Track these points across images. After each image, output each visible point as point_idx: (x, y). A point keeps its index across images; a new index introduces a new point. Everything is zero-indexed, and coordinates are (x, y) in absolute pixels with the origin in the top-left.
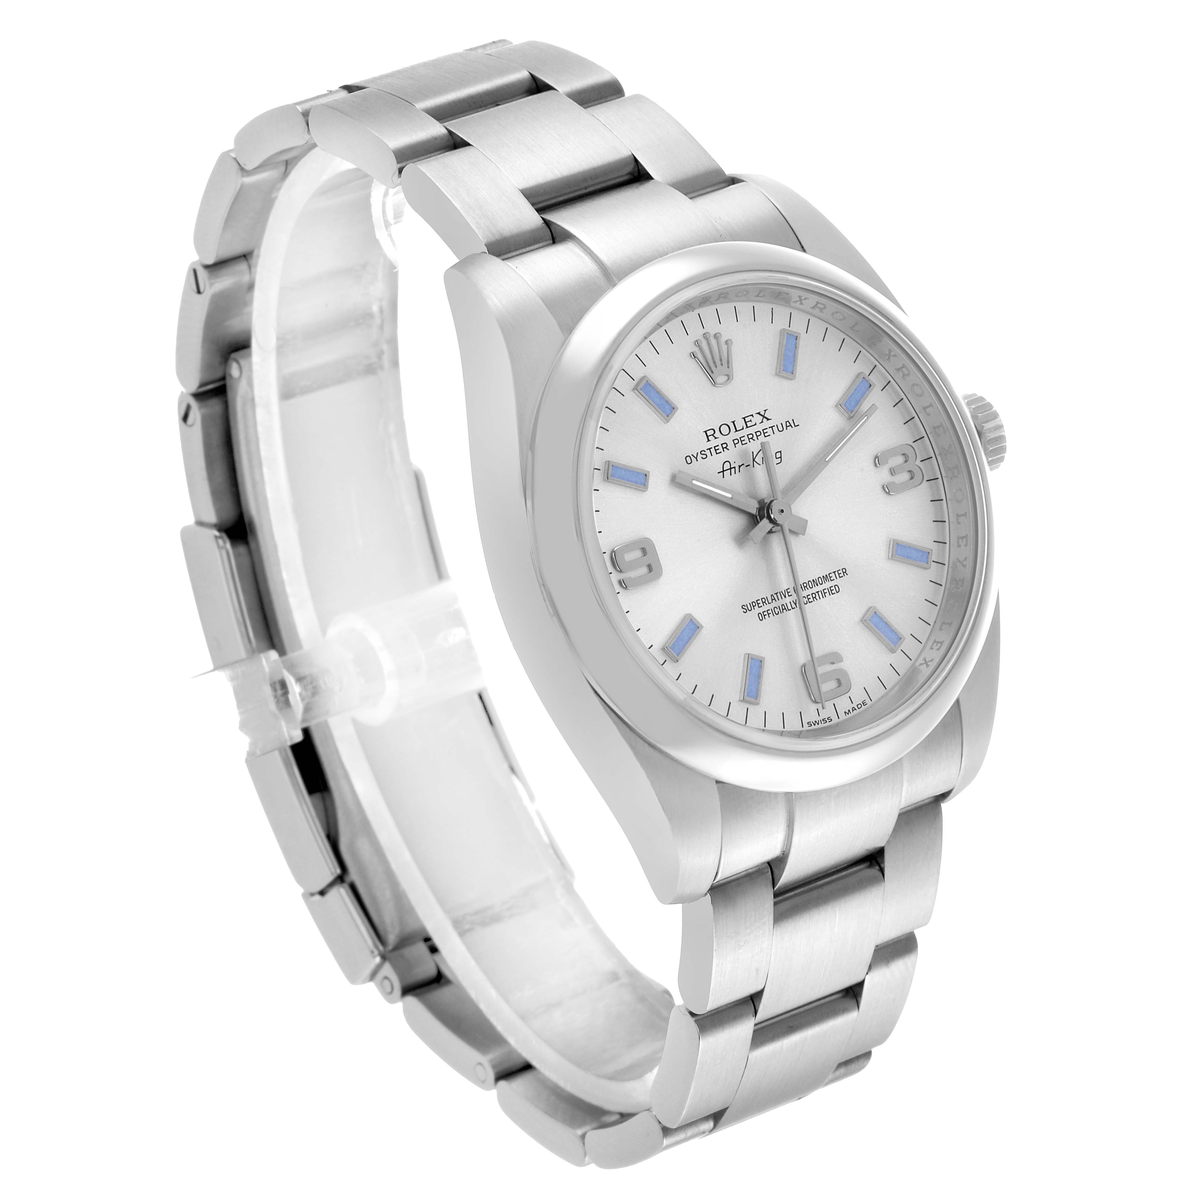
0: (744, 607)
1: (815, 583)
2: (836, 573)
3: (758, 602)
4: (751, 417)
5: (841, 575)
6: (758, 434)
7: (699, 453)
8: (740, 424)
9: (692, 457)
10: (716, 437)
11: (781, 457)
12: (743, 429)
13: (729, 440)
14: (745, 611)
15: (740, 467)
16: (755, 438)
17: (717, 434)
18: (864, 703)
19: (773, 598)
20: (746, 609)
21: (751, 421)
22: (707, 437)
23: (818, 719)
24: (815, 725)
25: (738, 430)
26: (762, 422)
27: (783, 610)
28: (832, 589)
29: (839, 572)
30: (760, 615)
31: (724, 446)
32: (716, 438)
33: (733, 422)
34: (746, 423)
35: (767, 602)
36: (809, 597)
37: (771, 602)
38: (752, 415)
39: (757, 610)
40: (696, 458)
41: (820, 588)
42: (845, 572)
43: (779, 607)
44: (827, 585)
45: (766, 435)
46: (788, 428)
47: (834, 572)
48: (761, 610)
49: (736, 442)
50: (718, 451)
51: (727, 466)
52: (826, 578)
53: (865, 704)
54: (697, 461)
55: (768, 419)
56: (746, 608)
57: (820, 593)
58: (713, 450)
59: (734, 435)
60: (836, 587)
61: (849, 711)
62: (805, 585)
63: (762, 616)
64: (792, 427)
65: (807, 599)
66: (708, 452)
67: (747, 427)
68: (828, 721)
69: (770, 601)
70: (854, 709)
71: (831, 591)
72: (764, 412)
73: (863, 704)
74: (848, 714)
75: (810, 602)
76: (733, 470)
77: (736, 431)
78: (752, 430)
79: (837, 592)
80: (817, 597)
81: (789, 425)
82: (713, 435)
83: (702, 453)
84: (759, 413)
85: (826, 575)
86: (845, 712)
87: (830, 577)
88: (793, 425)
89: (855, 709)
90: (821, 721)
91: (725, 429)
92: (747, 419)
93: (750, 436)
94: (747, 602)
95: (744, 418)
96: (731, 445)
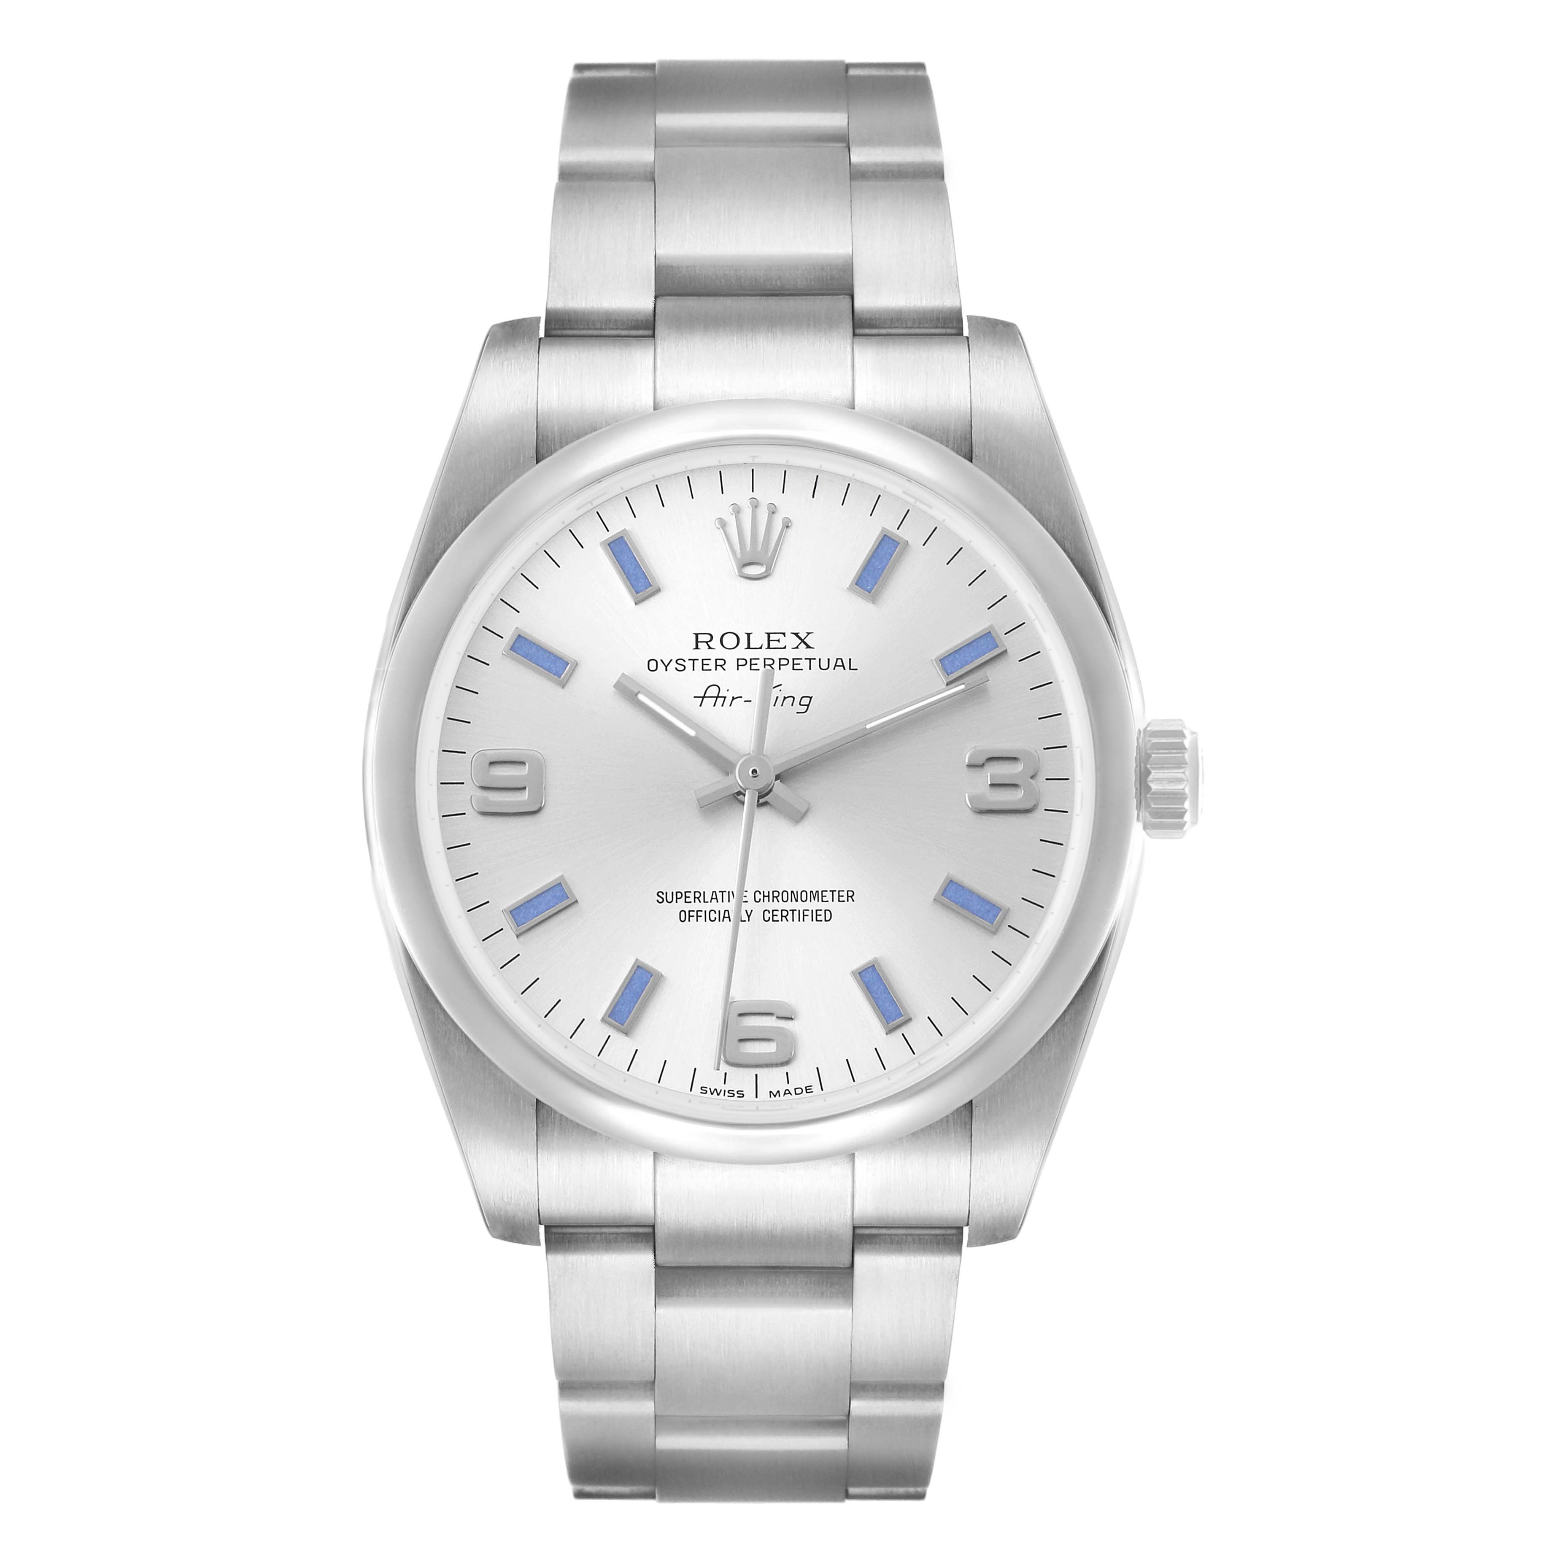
0: (660, 894)
1: (794, 896)
2: (836, 894)
3: (688, 894)
4: (782, 635)
5: (841, 899)
6: (784, 662)
7: (675, 661)
8: (759, 639)
9: (660, 663)
10: (711, 646)
11: (808, 706)
12: (761, 648)
13: (731, 657)
14: (661, 900)
15: (734, 698)
16: (776, 666)
17: (715, 643)
18: (808, 1089)
19: (714, 896)
20: (662, 898)
21: (779, 641)
22: (697, 642)
23: (720, 1086)
24: (712, 1094)
25: (751, 647)
26: (797, 647)
27: (724, 917)
28: (819, 913)
29: (841, 894)
30: (683, 913)
31: (720, 662)
32: (710, 648)
33: (749, 635)
34: (769, 641)
35: (701, 899)
36: (775, 913)
37: (709, 901)
38: (784, 634)
39: (681, 905)
40: (666, 667)
41: (799, 906)
42: (851, 897)
43: (719, 911)
44: (813, 905)
45: (796, 667)
46: (836, 668)
47: (833, 891)
48: (687, 907)
49: (742, 662)
50: (705, 667)
51: (713, 692)
52: (815, 895)
53: (808, 1091)
54: (666, 670)
55: (808, 647)
56: (664, 897)
57: (796, 913)
58: (698, 664)
59: (742, 652)
60: (827, 912)
61: (778, 1092)
62: (776, 894)
63: (685, 916)
64: (844, 669)
65: (771, 915)
66: (689, 664)
67: (769, 647)
68: (736, 1095)
69: (708, 899)
70: (787, 1092)
71: (816, 916)
72: (807, 634)
73: (806, 1090)
74: (775, 1096)
75: (773, 921)
76: (720, 700)
77: (749, 647)
78: (776, 655)
79: (826, 921)
80: (790, 917)
81: (840, 664)
82: (707, 642)
83: (679, 662)
84: (796, 634)
85: (817, 892)
86: (771, 1092)
87: (822, 896)
88: (847, 666)
89: (790, 1093)
90: (725, 1091)
91: (730, 641)
92: (772, 637)
93: (769, 662)
94: (669, 889)
95: (769, 634)
96: (731, 664)
